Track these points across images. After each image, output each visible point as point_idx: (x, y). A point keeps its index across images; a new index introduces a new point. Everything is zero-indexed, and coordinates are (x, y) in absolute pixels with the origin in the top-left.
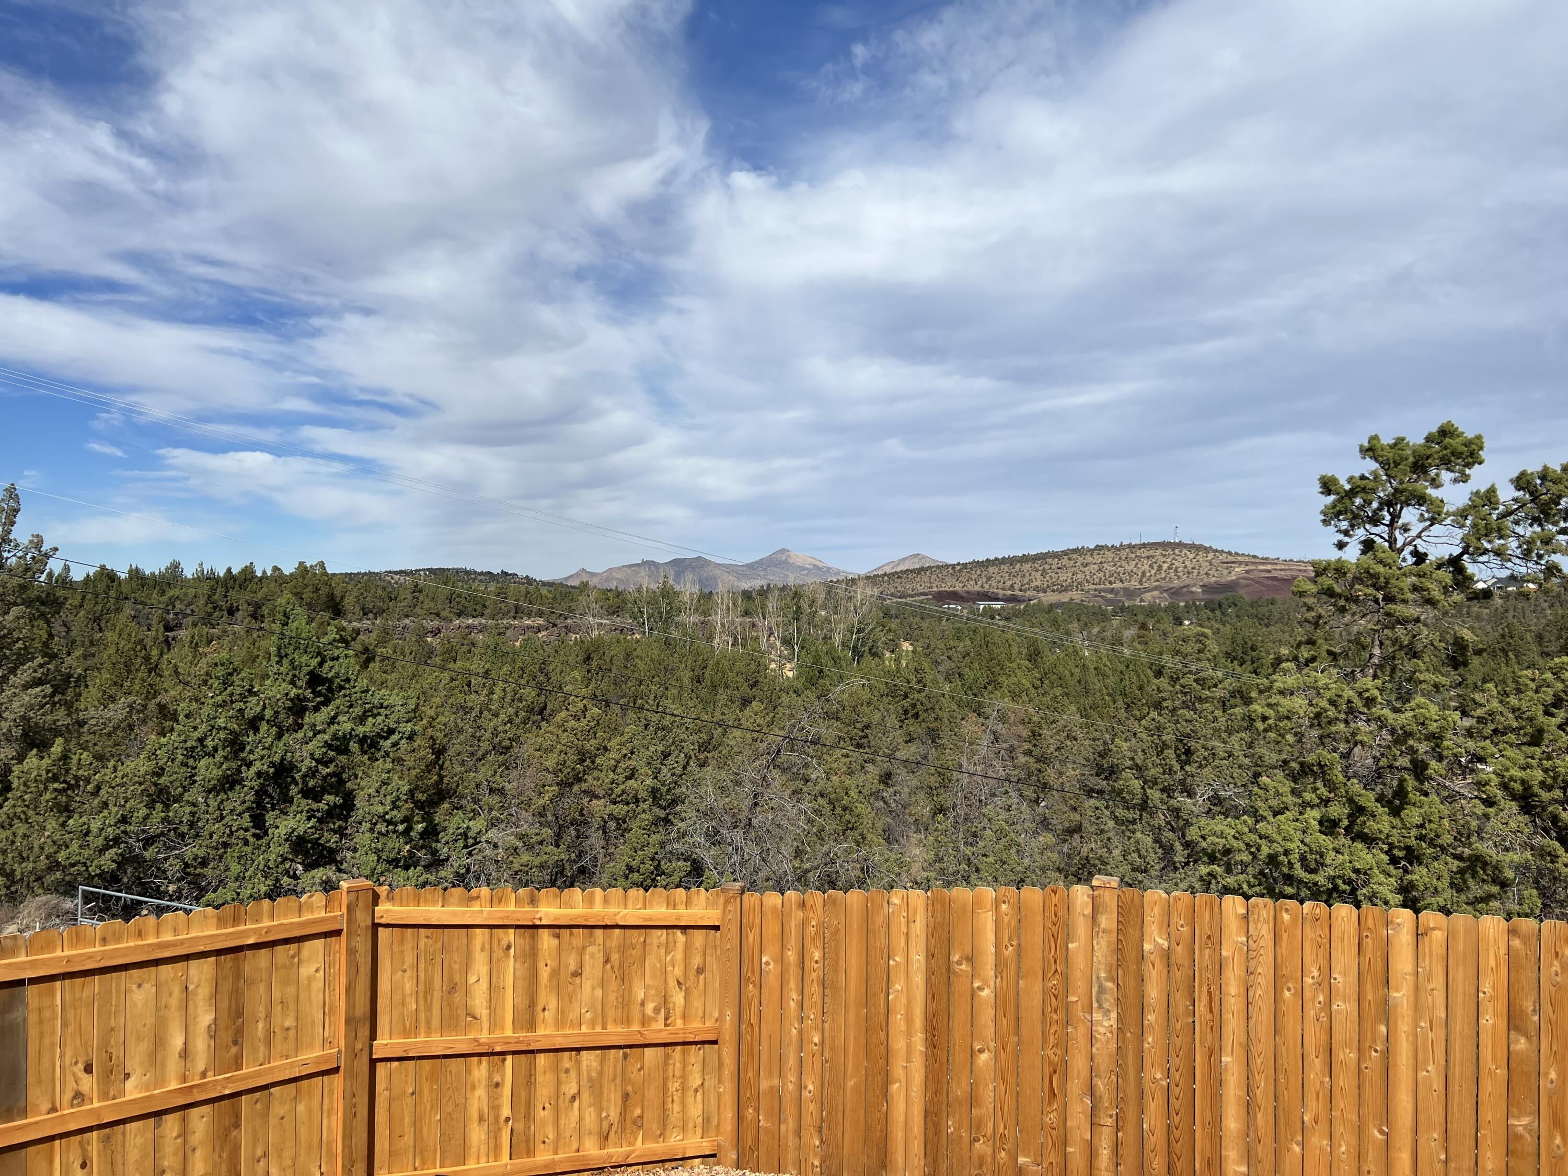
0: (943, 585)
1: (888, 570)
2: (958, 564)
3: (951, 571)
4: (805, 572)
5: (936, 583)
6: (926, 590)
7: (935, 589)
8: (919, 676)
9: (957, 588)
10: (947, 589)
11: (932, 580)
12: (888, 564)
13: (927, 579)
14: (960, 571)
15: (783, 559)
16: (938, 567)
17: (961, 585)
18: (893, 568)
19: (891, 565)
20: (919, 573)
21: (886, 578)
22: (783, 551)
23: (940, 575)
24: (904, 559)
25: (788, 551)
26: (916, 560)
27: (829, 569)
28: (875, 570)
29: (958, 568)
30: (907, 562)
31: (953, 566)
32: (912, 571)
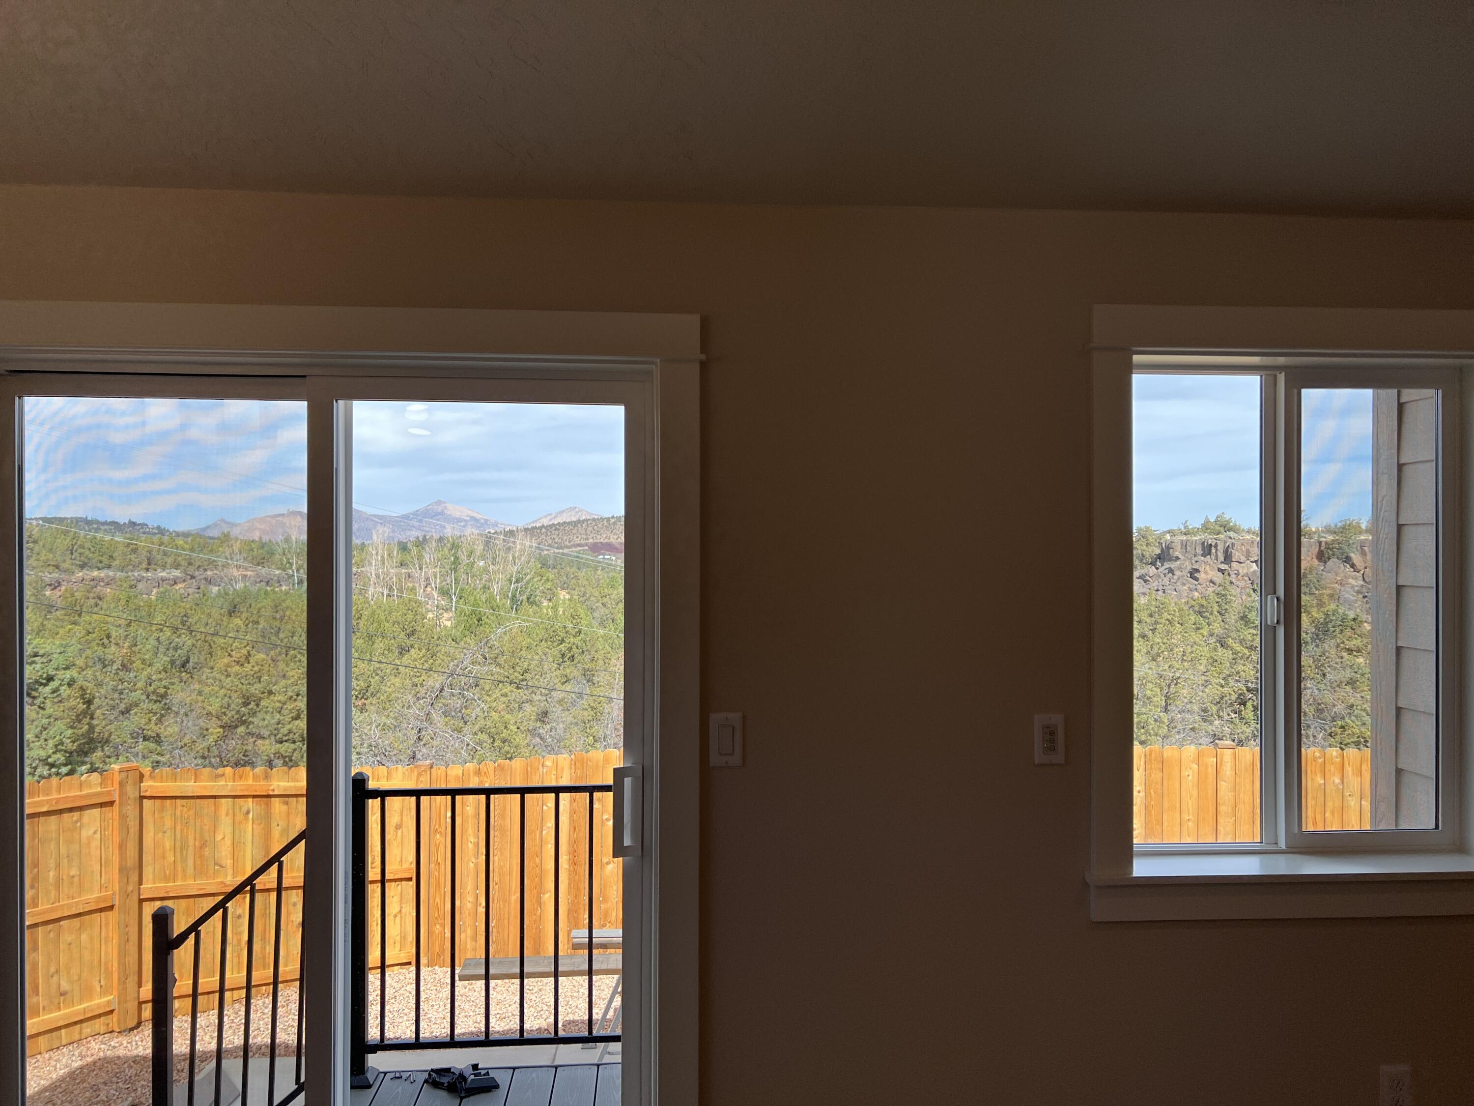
0: (599, 537)
1: (546, 522)
2: (613, 517)
3: (606, 524)
4: (462, 524)
5: (592, 535)
6: (583, 542)
7: (591, 541)
8: (574, 621)
9: (612, 540)
10: (602, 540)
11: (588, 532)
12: (546, 517)
13: (583, 532)
14: (614, 523)
15: (439, 510)
16: (594, 520)
17: (616, 537)
18: (550, 520)
19: (549, 518)
20: (575, 526)
21: (544, 530)
22: (439, 502)
23: (595, 528)
24: (562, 512)
25: (444, 503)
26: (573, 513)
27: (486, 521)
28: (533, 522)
29: (612, 521)
30: (564, 515)
31: (608, 519)
32: (569, 523)
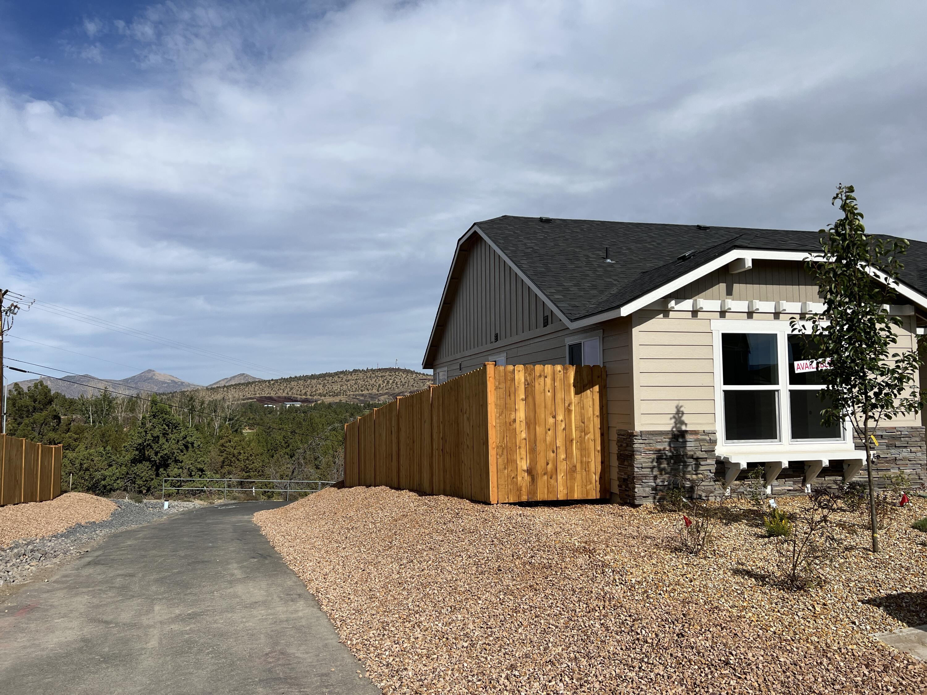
0: (263, 393)
1: (222, 384)
2: (272, 380)
3: (268, 384)
4: (165, 385)
5: (259, 392)
6: (252, 396)
7: (258, 395)
9: (272, 395)
10: (265, 395)
11: (256, 390)
12: (223, 380)
13: (252, 390)
14: (273, 384)
15: (150, 376)
16: (259, 382)
17: (275, 393)
18: (227, 382)
19: (226, 381)
20: (247, 386)
21: (225, 389)
22: (150, 371)
23: (261, 387)
24: (234, 377)
25: (154, 371)
26: (242, 377)
27: (182, 383)
28: (215, 384)
29: (272, 382)
30: (236, 378)
31: (269, 381)
32: (243, 384)
